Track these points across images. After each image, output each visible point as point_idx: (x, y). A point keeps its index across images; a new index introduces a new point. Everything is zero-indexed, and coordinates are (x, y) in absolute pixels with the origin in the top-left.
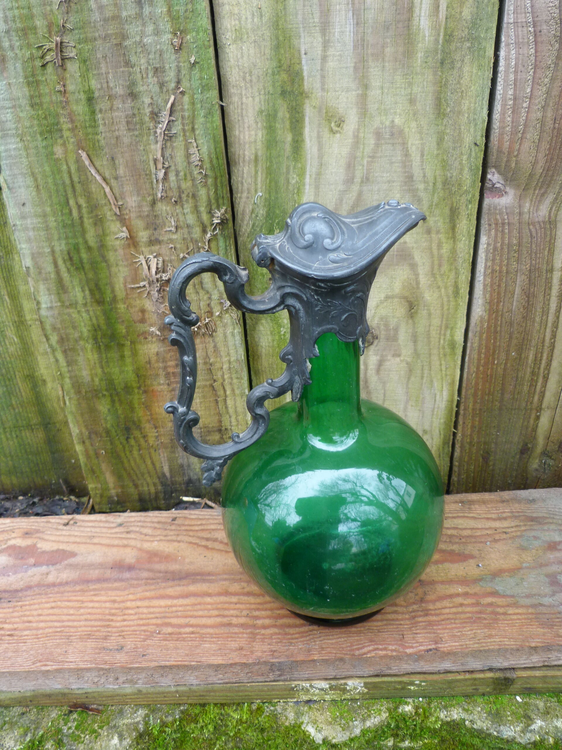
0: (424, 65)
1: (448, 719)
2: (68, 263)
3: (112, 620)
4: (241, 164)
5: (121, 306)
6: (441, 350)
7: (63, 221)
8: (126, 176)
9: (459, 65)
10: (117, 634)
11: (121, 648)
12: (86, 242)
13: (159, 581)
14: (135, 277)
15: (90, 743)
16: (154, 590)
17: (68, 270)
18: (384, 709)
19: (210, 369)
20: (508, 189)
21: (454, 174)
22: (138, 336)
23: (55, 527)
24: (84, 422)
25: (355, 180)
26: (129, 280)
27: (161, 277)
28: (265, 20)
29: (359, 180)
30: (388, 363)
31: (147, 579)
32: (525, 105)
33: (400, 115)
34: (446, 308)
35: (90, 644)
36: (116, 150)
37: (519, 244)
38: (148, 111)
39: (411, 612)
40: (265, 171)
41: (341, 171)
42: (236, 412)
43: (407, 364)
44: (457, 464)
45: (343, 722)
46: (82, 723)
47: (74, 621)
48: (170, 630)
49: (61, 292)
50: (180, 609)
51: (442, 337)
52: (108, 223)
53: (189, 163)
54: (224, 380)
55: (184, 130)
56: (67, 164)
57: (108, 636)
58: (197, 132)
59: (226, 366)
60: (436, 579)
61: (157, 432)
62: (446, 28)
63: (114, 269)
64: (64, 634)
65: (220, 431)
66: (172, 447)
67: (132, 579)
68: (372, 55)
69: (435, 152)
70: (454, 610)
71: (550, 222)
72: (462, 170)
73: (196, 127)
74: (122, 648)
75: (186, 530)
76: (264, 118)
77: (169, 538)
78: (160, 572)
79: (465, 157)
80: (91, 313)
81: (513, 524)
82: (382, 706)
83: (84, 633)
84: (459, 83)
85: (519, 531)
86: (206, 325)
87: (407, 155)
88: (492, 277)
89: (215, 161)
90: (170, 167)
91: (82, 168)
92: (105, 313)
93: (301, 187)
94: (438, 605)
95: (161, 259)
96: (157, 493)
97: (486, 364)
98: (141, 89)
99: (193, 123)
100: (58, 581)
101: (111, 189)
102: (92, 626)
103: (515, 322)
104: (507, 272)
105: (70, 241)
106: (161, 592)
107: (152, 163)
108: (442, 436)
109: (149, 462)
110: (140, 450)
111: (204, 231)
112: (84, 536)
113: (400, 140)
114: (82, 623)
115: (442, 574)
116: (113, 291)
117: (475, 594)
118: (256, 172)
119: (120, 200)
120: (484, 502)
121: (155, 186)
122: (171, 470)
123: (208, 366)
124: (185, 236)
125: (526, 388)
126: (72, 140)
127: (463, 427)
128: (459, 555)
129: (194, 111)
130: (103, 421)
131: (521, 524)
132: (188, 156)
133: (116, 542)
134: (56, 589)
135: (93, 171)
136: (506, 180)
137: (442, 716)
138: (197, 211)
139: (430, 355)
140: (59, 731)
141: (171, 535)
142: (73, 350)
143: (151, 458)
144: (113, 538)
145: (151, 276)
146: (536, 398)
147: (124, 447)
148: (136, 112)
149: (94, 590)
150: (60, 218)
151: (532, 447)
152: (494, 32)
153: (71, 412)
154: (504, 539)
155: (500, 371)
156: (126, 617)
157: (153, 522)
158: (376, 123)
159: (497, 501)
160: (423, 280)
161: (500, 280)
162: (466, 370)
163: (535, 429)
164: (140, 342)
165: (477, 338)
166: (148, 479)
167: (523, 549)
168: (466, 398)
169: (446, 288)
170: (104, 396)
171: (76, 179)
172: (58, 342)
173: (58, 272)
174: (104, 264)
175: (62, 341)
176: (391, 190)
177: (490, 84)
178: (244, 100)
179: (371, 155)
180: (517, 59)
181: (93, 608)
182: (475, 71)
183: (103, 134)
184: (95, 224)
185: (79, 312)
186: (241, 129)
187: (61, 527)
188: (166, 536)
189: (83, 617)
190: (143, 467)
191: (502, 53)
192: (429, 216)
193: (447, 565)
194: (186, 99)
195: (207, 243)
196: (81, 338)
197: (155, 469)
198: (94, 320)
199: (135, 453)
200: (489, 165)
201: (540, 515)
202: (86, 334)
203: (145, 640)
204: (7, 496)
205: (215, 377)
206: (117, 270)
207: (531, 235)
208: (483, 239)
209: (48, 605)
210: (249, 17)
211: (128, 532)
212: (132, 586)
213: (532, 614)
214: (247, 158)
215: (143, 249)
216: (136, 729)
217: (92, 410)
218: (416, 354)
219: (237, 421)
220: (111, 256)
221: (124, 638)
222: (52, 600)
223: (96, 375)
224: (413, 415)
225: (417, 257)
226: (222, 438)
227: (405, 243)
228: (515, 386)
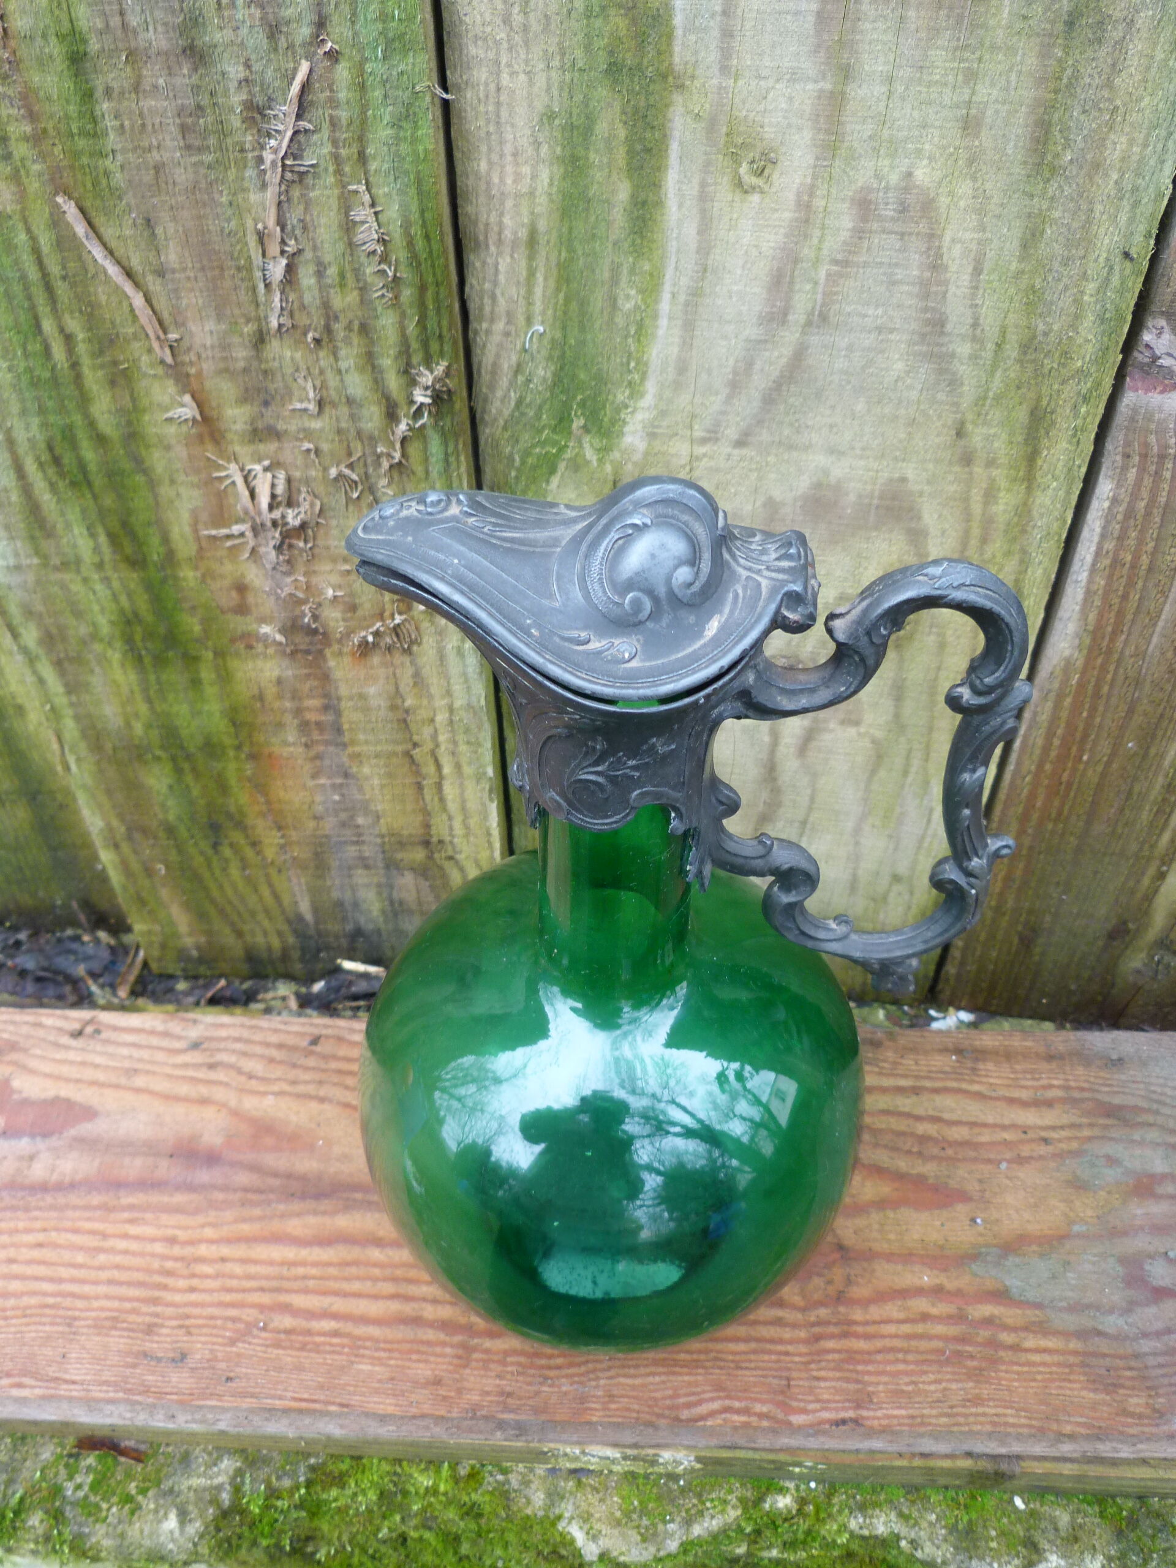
0: (1019, 25)
1: (866, 1532)
2: (51, 471)
3: (165, 1287)
4: (493, 249)
5: (189, 575)
7: (29, 370)
8: (185, 269)
9: (1117, 35)
10: (174, 1323)
11: (181, 1358)
12: (92, 424)
13: (271, 1196)
14: (221, 514)
15: (120, 1522)
16: (261, 1218)
17: (53, 487)
18: (732, 1498)
19: (405, 721)
21: (1055, 327)
22: (233, 641)
23: (51, 1038)
24: (114, 807)
25: (790, 317)
26: (204, 517)
27: (283, 517)
29: (802, 319)
30: (827, 737)
31: (246, 1190)
33: (931, 159)
35: (117, 1341)
36: (155, 200)
38: (237, 99)
39: (813, 1325)
40: (555, 272)
41: (757, 290)
42: (464, 809)
43: (873, 742)
45: (645, 1522)
46: (104, 1477)
47: (83, 1282)
48: (288, 1322)
49: (38, 534)
50: (314, 1271)
52: (144, 383)
53: (351, 245)
54: (437, 745)
55: (336, 157)
56: (29, 231)
57: (156, 1325)
58: (373, 166)
59: (441, 718)
60: (877, 1247)
61: (283, 836)
63: (165, 491)
64: (61, 1312)
65: (426, 843)
66: (317, 867)
67: (214, 1187)
69: (1014, 266)
70: (906, 1328)
73: (370, 151)
74: (183, 1356)
75: (340, 1072)
76: (557, 134)
77: (301, 1089)
78: (275, 1175)
79: (1091, 287)
80: (116, 584)
81: (1065, 1120)
82: (731, 1491)
83: (103, 1315)
84: (1109, 84)
85: (1076, 1138)
86: (396, 629)
87: (936, 265)
88: (1110, 577)
89: (420, 244)
90: (300, 252)
91: (65, 242)
92: (149, 586)
93: (647, 322)
94: (875, 1312)
95: (281, 476)
96: (285, 949)
97: (1062, 759)
98: (218, 36)
99: (361, 139)
100: (55, 1177)
101: (148, 300)
102: (122, 1299)
103: (1149, 679)
104: (1150, 570)
105: (52, 419)
106: (276, 1226)
107: (252, 241)
109: (266, 892)
110: (244, 868)
111: (392, 416)
112: (115, 1069)
113: (923, 227)
114: (102, 1289)
115: (892, 1236)
116: (166, 540)
117: (959, 1293)
118: (531, 273)
119: (172, 327)
120: (1008, 1056)
121: (262, 299)
122: (315, 910)
123: (400, 715)
124: (344, 425)
125: (1145, 816)
126: (37, 167)
128: (935, 1189)
129: (364, 109)
130: (157, 809)
131: (1085, 1120)
132: (349, 227)
133: (184, 1089)
134: (49, 1199)
135: (98, 253)
137: (853, 1524)
138: (373, 367)
139: (931, 729)
140: (56, 1491)
141: (306, 1082)
142: (78, 660)
143: (271, 885)
144: (177, 1078)
145: (259, 513)
147: (209, 860)
148: (205, 100)
149: (131, 1207)
150: (23, 365)
151: (1137, 930)
153: (84, 787)
154: (1041, 1157)
155: (1092, 776)
156: (195, 1282)
157: (268, 1045)
158: (863, 175)
159: (1037, 1054)
161: (1131, 583)
162: (1011, 767)
163: (1149, 897)
164: (237, 654)
165: (1049, 705)
166: (266, 923)
167: (1079, 1185)
168: (1001, 821)
170: (158, 759)
171: (55, 269)
172: (41, 642)
173: (27, 490)
174: (140, 479)
175: (49, 640)
176: (882, 351)
178: (505, 78)
179: (839, 257)
181: (126, 1252)
183: (119, 157)
184: (113, 383)
185: (85, 580)
186: (495, 157)
187: (65, 1040)
188: (294, 1083)
189: (104, 1275)
190: (252, 900)
192: (974, 423)
193: (906, 1213)
194: (343, 72)
195: (398, 446)
196: (95, 636)
197: (281, 906)
198: (124, 600)
199: (235, 872)
200: (1153, 308)
201: (1131, 1101)
202: (105, 629)
203: (232, 1342)
205: (416, 738)
206: (172, 493)
208: (1105, 488)
209: (30, 1238)
211: (212, 1066)
212: (213, 1205)
213: (1075, 1353)
214: (508, 234)
215: (237, 448)
216: (215, 1501)
217: (132, 787)
218: (898, 724)
219: (467, 827)
220: (157, 460)
221: (189, 1333)
222: (38, 1225)
223: (137, 715)
224: (874, 844)
225: (930, 516)
226: (430, 857)
227: (903, 480)
228: (1122, 810)
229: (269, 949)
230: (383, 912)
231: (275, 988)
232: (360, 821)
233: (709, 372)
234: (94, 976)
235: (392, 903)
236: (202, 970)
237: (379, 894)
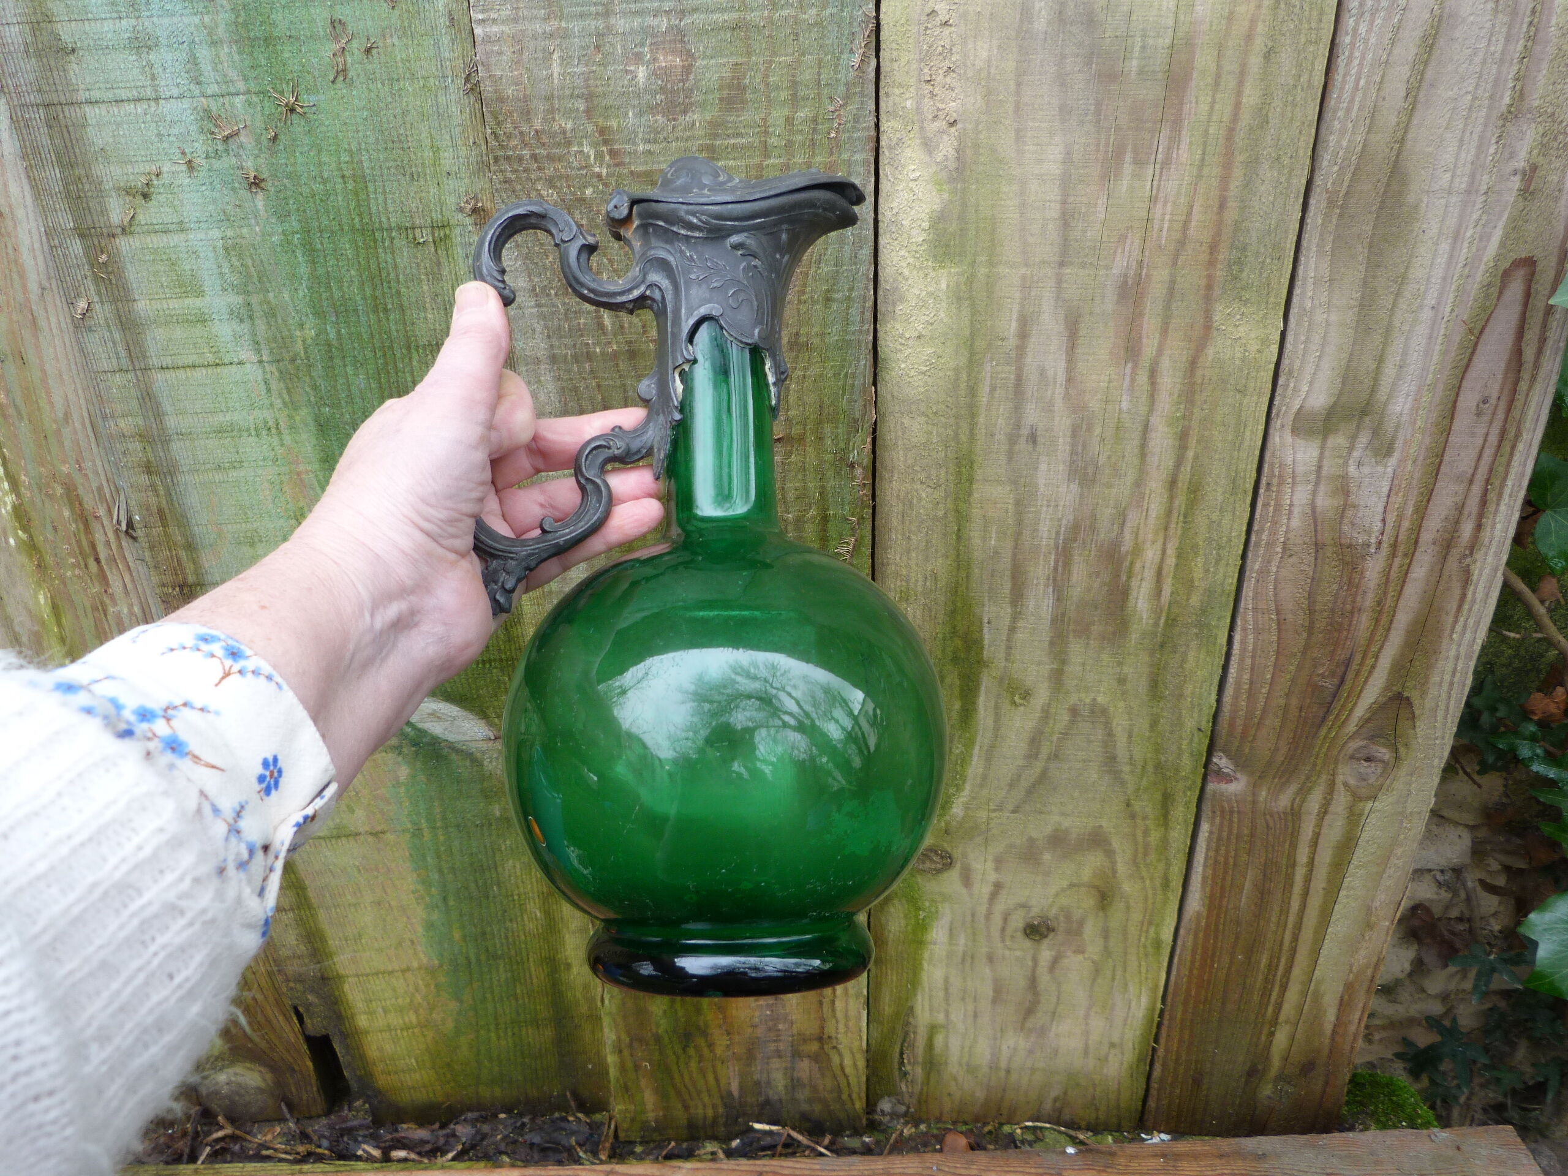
0: (1139, 646)
6: (1141, 949)
9: (1183, 649)
20: (1239, 775)
21: (1170, 759)
24: (626, 1026)
25: (1040, 756)
28: (939, 585)
29: (1046, 757)
30: (1066, 961)
32: (1263, 690)
33: (1105, 693)
34: (1150, 901)
37: (1252, 835)
41: (1023, 745)
42: (846, 1016)
43: (1093, 962)
44: (1156, 1086)
51: (1144, 935)
61: (730, 1040)
62: (1168, 614)
65: (820, 1039)
66: (748, 1059)
68: (1074, 631)
69: (1147, 734)
71: (1293, 814)
72: (1179, 756)
79: (1185, 742)
84: (1182, 667)
87: (1110, 734)
88: (1214, 869)
93: (967, 758)
96: (715, 1118)
97: (1202, 967)
103: (1244, 920)
104: (1235, 865)
108: (1137, 1051)
109: (711, 1078)
110: (700, 1062)
113: (1102, 719)
122: (741, 1088)
125: (1256, 998)
127: (1167, 1042)
130: (653, 1026)
136: (1237, 765)
139: (1126, 953)
143: (715, 1072)
146: (1270, 1010)
147: (678, 1058)
151: (1264, 1069)
152: (1228, 621)
153: (611, 1014)
155: (1221, 976)
158: (1073, 699)
160: (1122, 869)
161: (1225, 872)
162: (1174, 973)
163: (1268, 1048)
165: (1191, 937)
166: (706, 1099)
168: (1172, 1005)
169: (1152, 879)
176: (1086, 770)
177: (1220, 671)
179: (1063, 731)
180: (1255, 644)
182: (1202, 657)
190: (701, 1083)
191: (1237, 637)
192: (1134, 800)
197: (719, 1086)
199: (693, 1065)
200: (1216, 749)
204: (483, 1113)
207: (1268, 826)
208: (1205, 827)
210: (921, 580)
217: (640, 1012)
218: (1107, 951)
219: (846, 1026)
224: (1097, 1024)
225: (1116, 844)
226: (822, 1048)
227: (1101, 827)
228: (1241, 995)
229: (705, 1118)
230: (786, 1087)
231: (704, 1147)
232: (780, 1027)
233: (998, 780)
234: (580, 1145)
235: (792, 1080)
236: (656, 1136)
237: (785, 1074)
